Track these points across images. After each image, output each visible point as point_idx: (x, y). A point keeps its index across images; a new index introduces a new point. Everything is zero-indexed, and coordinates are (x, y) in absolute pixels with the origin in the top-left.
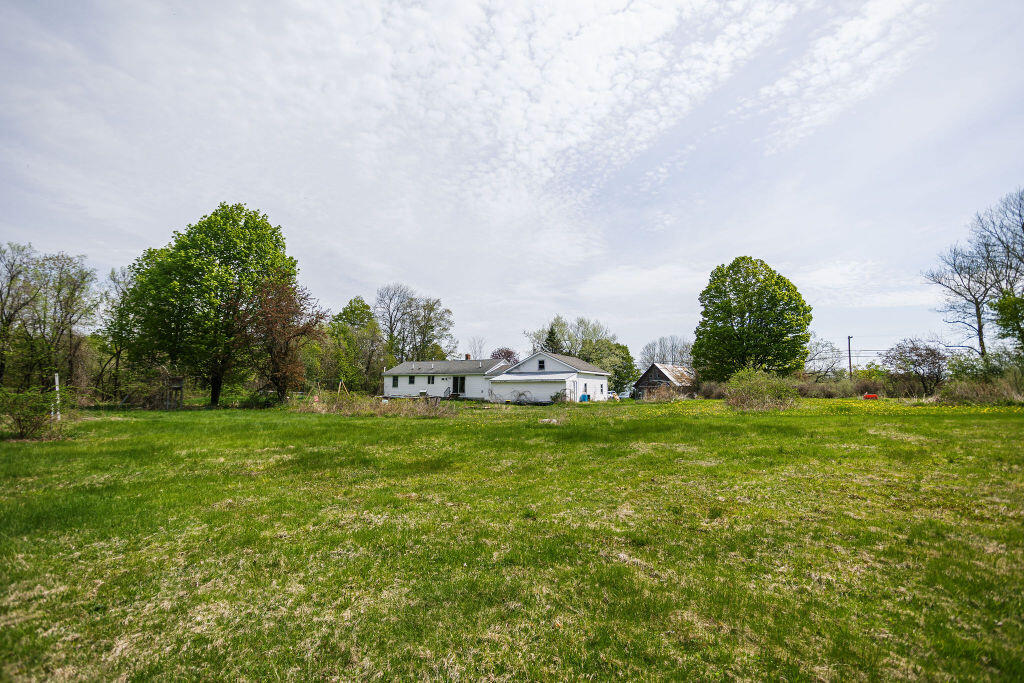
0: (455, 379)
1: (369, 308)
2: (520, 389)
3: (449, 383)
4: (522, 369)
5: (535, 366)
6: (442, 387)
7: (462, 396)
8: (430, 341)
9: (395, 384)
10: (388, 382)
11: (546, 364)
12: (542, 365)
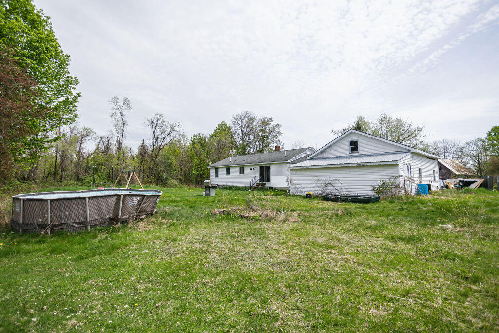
0: (262, 168)
1: (230, 128)
2: (327, 176)
3: (256, 173)
4: (330, 154)
5: (346, 148)
6: (251, 176)
7: (268, 185)
8: (266, 146)
9: (217, 176)
10: (212, 173)
11: (360, 145)
12: (354, 147)
